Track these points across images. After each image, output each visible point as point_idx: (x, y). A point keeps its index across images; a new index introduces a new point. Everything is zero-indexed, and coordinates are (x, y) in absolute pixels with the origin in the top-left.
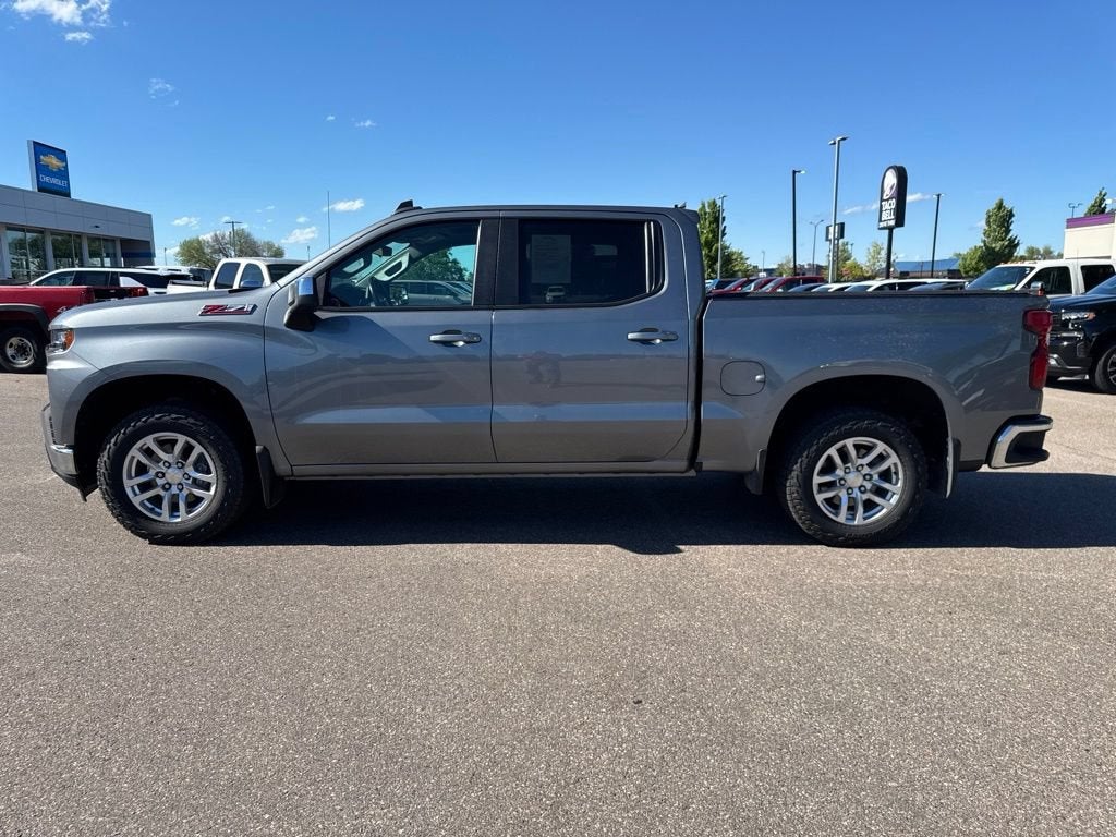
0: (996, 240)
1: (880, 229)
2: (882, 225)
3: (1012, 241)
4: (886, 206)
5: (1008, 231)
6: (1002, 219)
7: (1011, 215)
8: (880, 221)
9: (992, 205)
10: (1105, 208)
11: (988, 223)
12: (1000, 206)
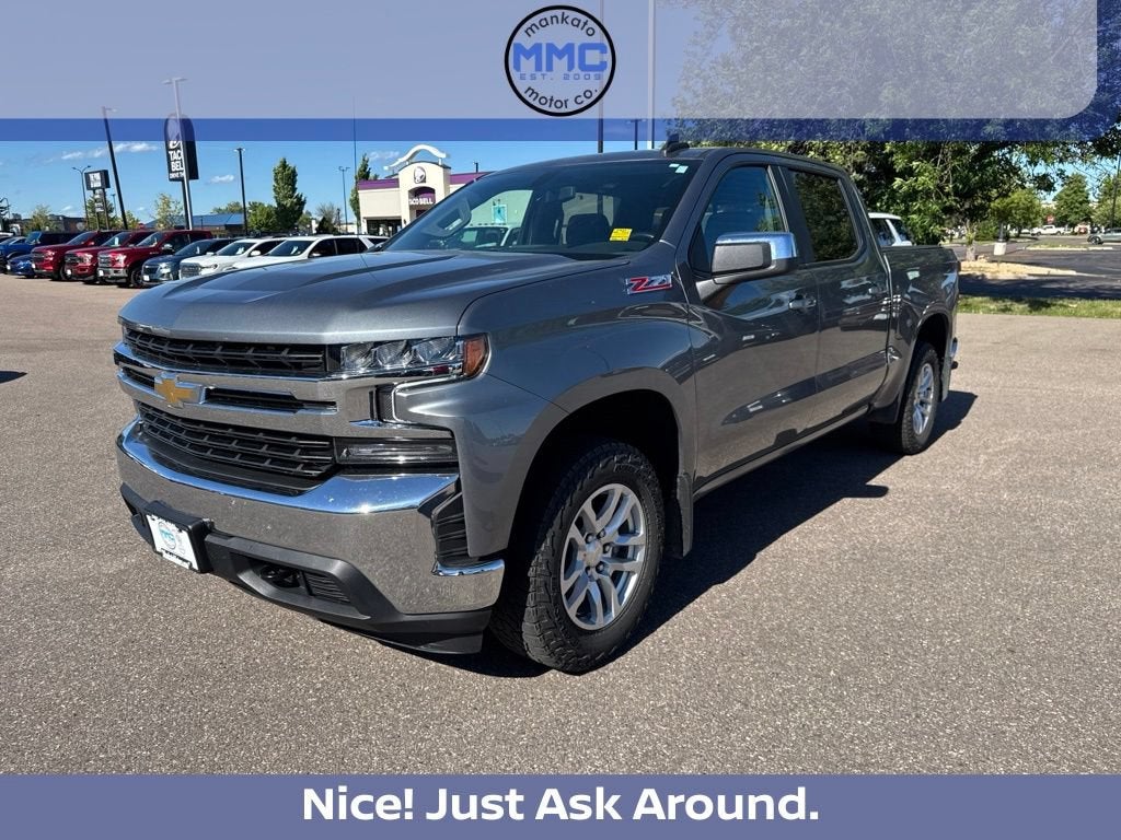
0: (286, 197)
1: (171, 180)
2: (173, 176)
3: (299, 198)
4: (175, 156)
5: (294, 190)
6: (287, 177)
7: (294, 174)
8: (170, 171)
9: (278, 164)
10: (368, 173)
11: (276, 180)
12: (284, 165)
